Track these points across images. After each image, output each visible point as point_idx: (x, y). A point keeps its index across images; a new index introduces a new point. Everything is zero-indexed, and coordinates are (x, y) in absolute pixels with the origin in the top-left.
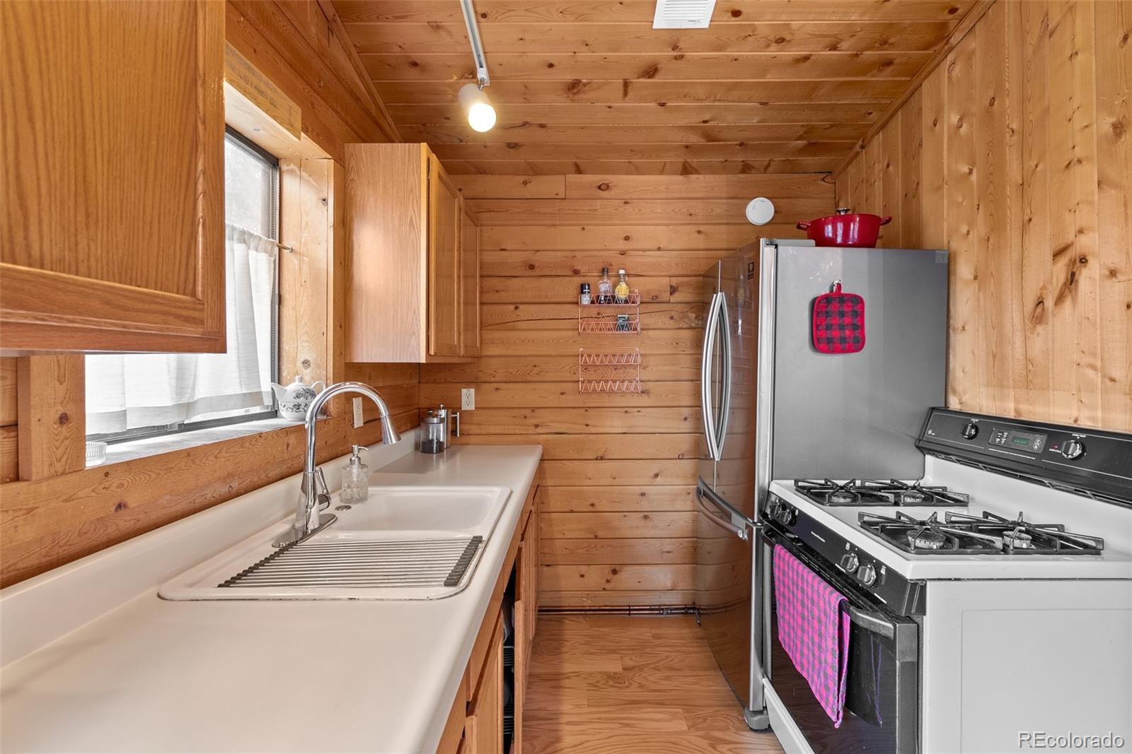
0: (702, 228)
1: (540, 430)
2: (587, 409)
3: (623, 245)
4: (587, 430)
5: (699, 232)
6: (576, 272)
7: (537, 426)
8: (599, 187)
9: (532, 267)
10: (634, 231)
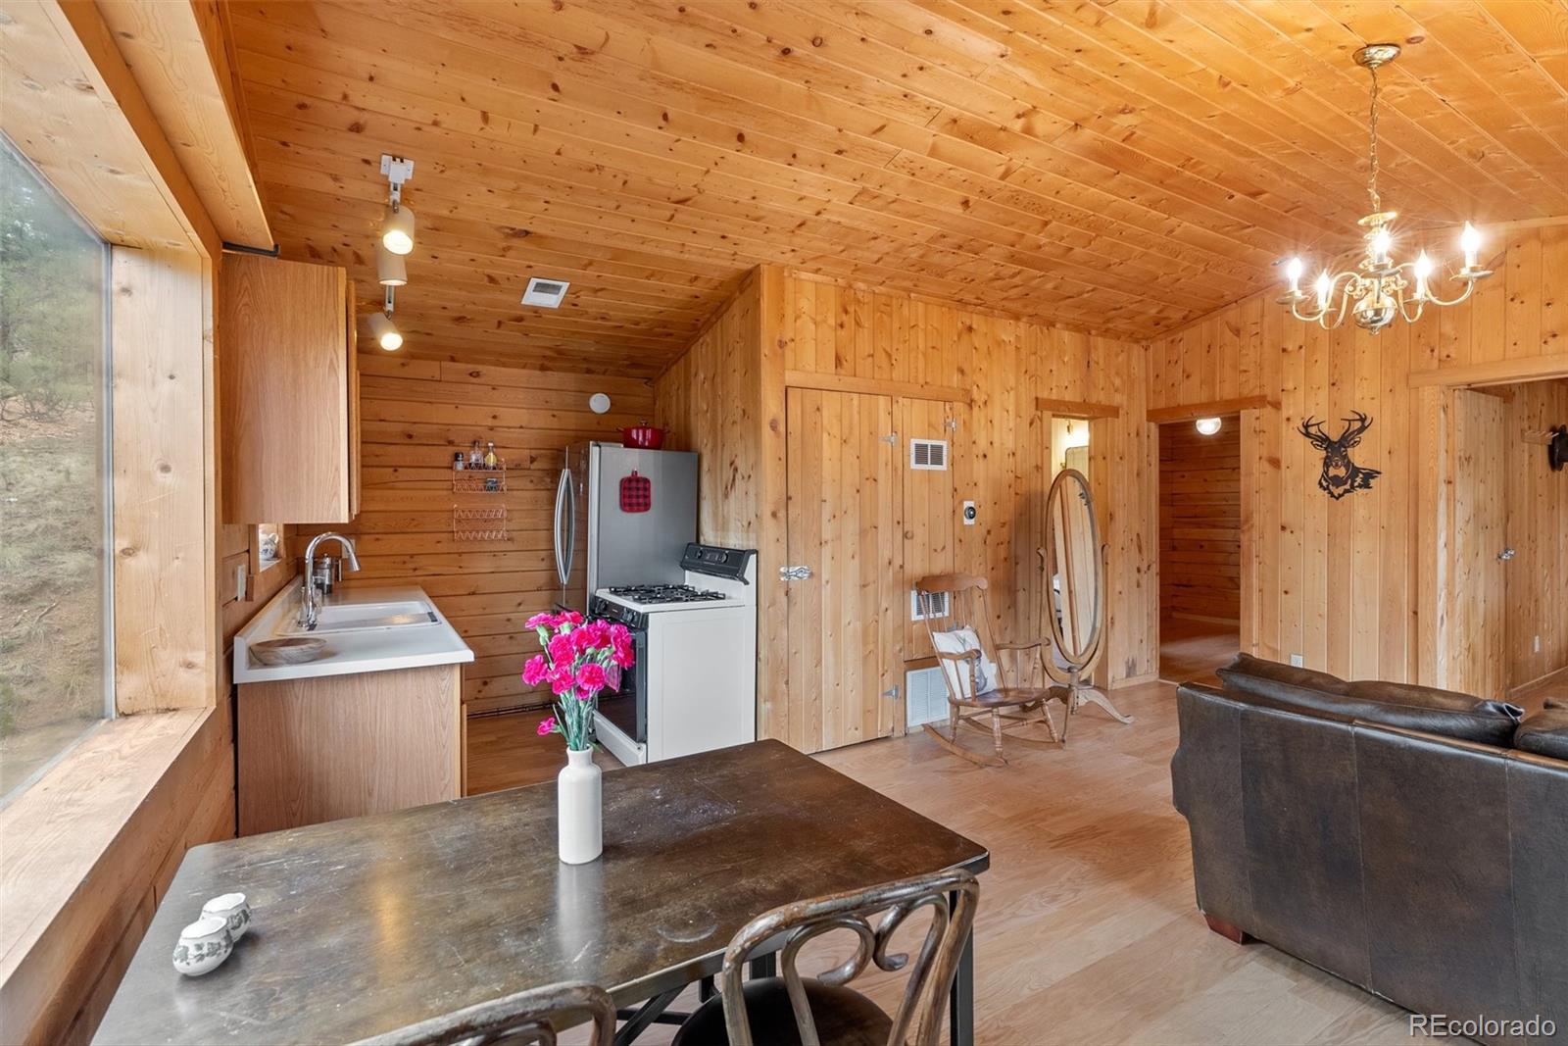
0: (555, 413)
1: (418, 573)
2: (460, 554)
3: (490, 422)
4: (460, 571)
5: (554, 416)
6: (451, 443)
7: (415, 569)
8: (471, 374)
9: (410, 436)
10: (500, 411)
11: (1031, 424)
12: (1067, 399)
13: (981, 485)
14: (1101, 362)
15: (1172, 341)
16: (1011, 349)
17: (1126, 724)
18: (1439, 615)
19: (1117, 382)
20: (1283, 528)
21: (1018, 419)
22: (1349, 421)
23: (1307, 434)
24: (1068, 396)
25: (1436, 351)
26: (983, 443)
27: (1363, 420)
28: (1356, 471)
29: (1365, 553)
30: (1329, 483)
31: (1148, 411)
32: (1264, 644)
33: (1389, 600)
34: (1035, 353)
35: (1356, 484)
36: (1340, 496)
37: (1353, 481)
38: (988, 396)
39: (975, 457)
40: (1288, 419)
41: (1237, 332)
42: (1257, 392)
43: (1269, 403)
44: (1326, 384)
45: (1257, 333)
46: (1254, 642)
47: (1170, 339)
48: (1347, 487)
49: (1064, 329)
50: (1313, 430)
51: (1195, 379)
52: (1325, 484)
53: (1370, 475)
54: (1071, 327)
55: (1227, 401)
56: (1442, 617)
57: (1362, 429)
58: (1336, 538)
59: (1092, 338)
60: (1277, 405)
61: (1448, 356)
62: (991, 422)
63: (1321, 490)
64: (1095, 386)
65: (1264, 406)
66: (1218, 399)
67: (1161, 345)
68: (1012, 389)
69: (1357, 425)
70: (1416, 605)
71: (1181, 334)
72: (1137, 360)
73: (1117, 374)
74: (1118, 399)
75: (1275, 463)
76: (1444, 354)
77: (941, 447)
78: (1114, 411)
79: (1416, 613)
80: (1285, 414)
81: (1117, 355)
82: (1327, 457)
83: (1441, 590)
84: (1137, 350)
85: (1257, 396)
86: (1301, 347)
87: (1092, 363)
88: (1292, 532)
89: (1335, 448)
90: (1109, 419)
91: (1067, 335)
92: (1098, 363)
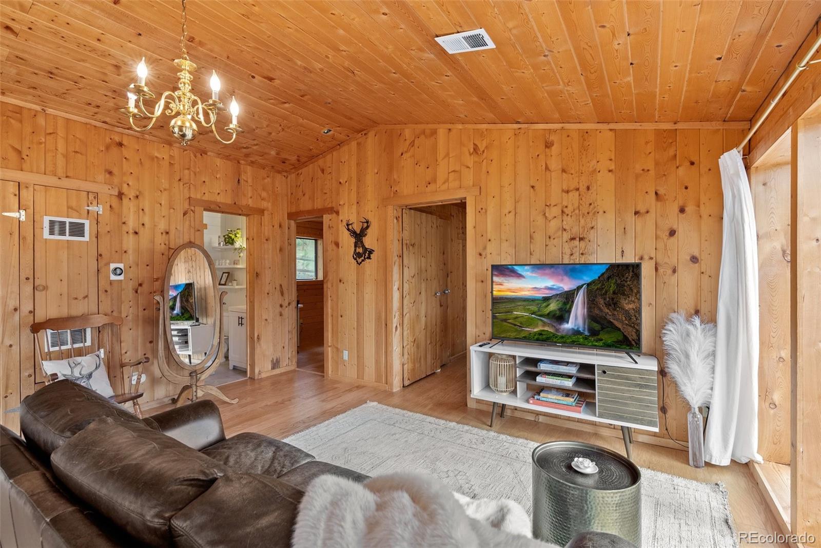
11: (185, 214)
12: (218, 201)
13: (130, 252)
14: (250, 181)
15: (298, 174)
16: (165, 164)
17: (233, 404)
18: (394, 326)
19: (264, 194)
20: (340, 281)
21: (172, 211)
22: (363, 222)
23: (348, 229)
24: (221, 199)
25: (393, 188)
26: (132, 224)
27: (367, 222)
28: (365, 250)
29: (370, 293)
30: (357, 255)
31: (288, 213)
32: (334, 345)
33: (378, 318)
34: (188, 169)
35: (366, 257)
36: (361, 263)
37: (365, 255)
38: (140, 192)
39: (125, 233)
40: (342, 221)
41: (323, 171)
42: (330, 206)
43: (334, 211)
44: (355, 203)
45: (330, 173)
46: (330, 345)
47: (297, 173)
48: (363, 258)
49: (217, 157)
50: (350, 227)
51: (307, 196)
52: (355, 257)
53: (371, 252)
54: (221, 156)
55: (319, 209)
56: (397, 326)
57: (368, 227)
58: (359, 285)
59: (242, 166)
60: (337, 213)
61: (396, 191)
62: (143, 210)
63: (353, 260)
64: (244, 195)
65: (332, 213)
66: (316, 208)
67: (293, 176)
68: (165, 190)
69: (365, 225)
70: (386, 321)
71: (301, 171)
72: (280, 183)
73: (264, 189)
74: (264, 204)
75: (337, 244)
76: (395, 190)
77: (83, 224)
78: (261, 212)
79: (386, 325)
80: (341, 217)
81: (264, 179)
82: (356, 242)
83: (396, 312)
84: (279, 177)
85: (330, 208)
86: (346, 182)
87: (242, 182)
88: (343, 283)
89: (359, 237)
90: (255, 216)
91: (218, 162)
92: (247, 182)
